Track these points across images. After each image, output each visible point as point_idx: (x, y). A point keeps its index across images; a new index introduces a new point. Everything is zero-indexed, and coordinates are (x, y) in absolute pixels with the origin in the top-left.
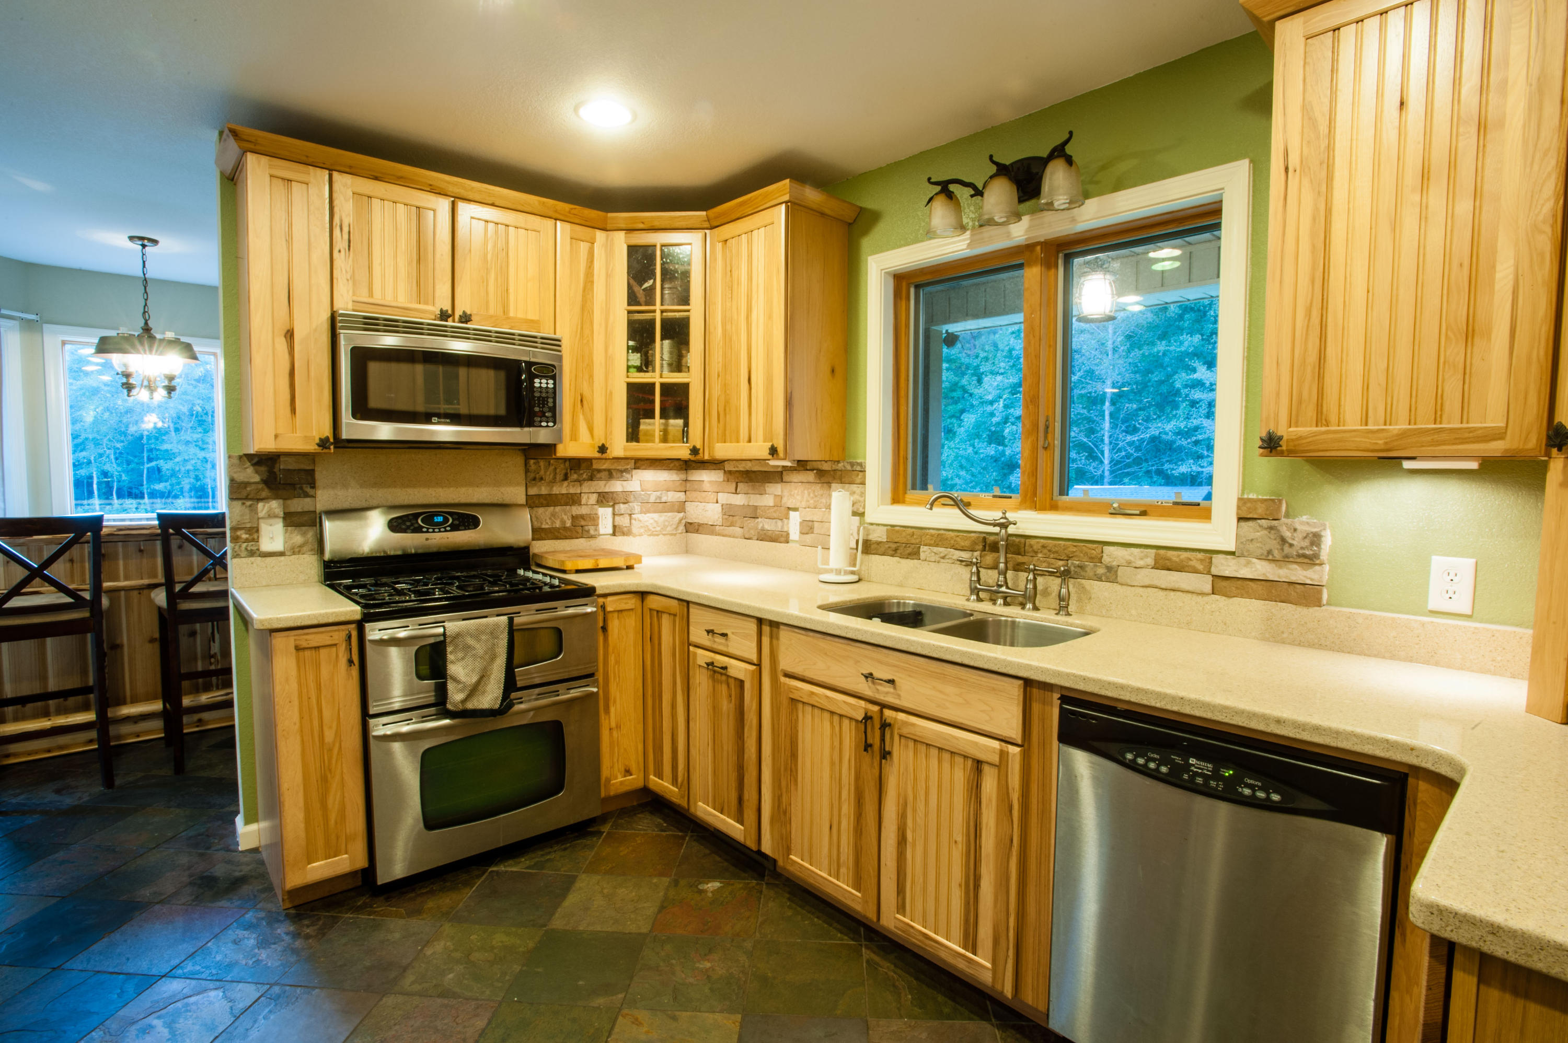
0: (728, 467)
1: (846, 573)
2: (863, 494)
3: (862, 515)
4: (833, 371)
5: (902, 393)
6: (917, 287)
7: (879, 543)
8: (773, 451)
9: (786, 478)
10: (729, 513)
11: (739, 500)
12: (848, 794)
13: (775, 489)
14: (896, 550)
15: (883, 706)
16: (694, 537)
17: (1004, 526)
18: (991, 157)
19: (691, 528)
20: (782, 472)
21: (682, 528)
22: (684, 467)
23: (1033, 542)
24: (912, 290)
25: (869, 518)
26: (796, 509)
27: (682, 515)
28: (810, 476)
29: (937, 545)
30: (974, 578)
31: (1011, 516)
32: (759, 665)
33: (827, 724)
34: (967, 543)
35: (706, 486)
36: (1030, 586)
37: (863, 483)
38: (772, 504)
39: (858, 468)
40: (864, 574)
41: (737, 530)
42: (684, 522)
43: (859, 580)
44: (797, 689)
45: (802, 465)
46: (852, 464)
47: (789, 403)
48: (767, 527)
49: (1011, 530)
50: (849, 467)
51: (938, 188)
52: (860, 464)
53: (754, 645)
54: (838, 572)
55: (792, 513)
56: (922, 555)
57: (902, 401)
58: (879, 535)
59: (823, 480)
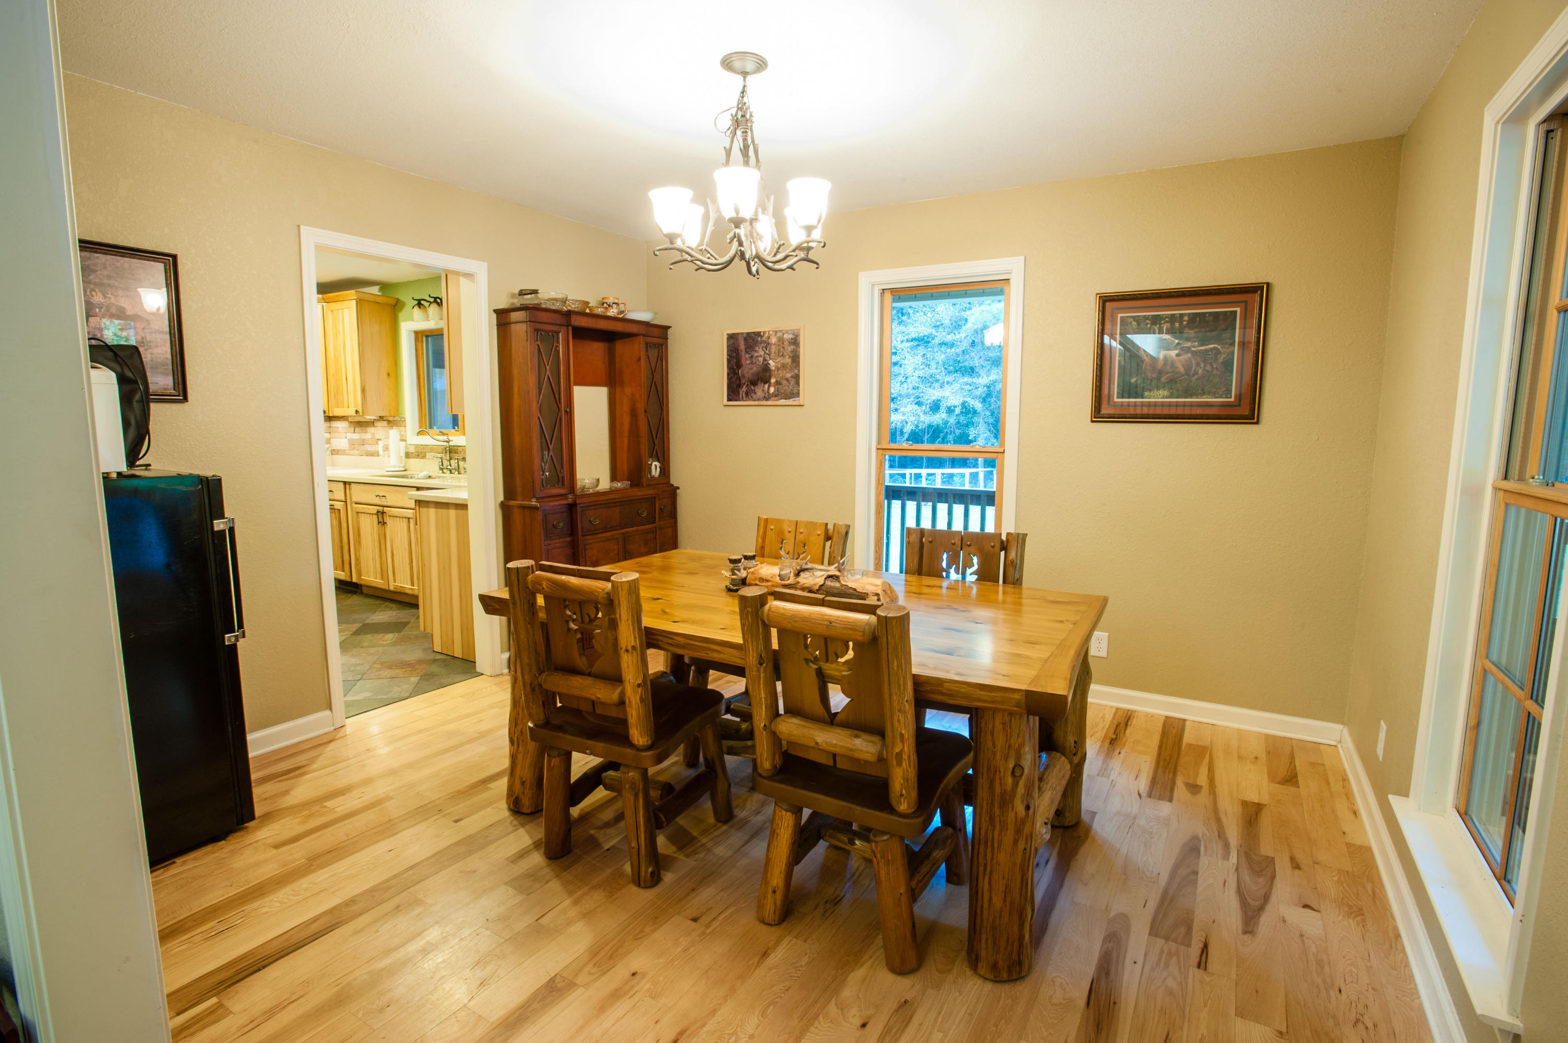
0: (350, 420)
1: (399, 467)
2: (405, 431)
3: (406, 441)
4: (388, 374)
5: (422, 385)
6: (427, 337)
7: (412, 453)
8: (357, 412)
9: (375, 425)
10: (352, 443)
11: (356, 436)
12: (377, 545)
13: (371, 430)
14: (418, 455)
15: (384, 506)
16: (335, 457)
17: (448, 442)
18: (429, 295)
19: (334, 452)
20: (373, 422)
21: (329, 452)
22: (328, 419)
23: (459, 448)
24: (424, 338)
25: (409, 442)
26: (380, 440)
27: (328, 445)
28: (385, 423)
29: (431, 452)
30: (441, 464)
31: (450, 438)
32: (346, 502)
33: (369, 519)
34: (441, 450)
35: (340, 430)
36: (456, 465)
37: (405, 426)
38: (370, 437)
39: (403, 419)
40: (408, 468)
41: (356, 452)
42: (330, 449)
43: (406, 470)
44: (358, 508)
45: (381, 418)
46: (401, 418)
47: (363, 391)
48: (369, 449)
49: (451, 443)
50: (399, 419)
51: (416, 302)
52: (403, 418)
53: (343, 494)
54: (394, 466)
55: (379, 442)
56: (427, 457)
57: (422, 389)
58: (412, 450)
59: (391, 425)
